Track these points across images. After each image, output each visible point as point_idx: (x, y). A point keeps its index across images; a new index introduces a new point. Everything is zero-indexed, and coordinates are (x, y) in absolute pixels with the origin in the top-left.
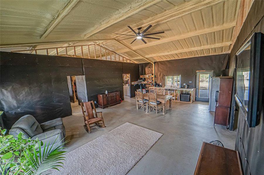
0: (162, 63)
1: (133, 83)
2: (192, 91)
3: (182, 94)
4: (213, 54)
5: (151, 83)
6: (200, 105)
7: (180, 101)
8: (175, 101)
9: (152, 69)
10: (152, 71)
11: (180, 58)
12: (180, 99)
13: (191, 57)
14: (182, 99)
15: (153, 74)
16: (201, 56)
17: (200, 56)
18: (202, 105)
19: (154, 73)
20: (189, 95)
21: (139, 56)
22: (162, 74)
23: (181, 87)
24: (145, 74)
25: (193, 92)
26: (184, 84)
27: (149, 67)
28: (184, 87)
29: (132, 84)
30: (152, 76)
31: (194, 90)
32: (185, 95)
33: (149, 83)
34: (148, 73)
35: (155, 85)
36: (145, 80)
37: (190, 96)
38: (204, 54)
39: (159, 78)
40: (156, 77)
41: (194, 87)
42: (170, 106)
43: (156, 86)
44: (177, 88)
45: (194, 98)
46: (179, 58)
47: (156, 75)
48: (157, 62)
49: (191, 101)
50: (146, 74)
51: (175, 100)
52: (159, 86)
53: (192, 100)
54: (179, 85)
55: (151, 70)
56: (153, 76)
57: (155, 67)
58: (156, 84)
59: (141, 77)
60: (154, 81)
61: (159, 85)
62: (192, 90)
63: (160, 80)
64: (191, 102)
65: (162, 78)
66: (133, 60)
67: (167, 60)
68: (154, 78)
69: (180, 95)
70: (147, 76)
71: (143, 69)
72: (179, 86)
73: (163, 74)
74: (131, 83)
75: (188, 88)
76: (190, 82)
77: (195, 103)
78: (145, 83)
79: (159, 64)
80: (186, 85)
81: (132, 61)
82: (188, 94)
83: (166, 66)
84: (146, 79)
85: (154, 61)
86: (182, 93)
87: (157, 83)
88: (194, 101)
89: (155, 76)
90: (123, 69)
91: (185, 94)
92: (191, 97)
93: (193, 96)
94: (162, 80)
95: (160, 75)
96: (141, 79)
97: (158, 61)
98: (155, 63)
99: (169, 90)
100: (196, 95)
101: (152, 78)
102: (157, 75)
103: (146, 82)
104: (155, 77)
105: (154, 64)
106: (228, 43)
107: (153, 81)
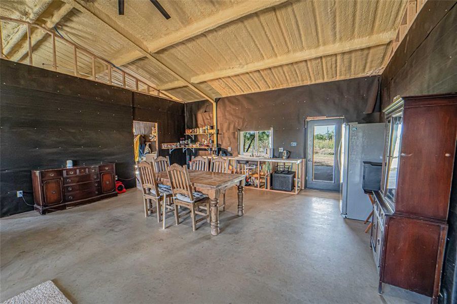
0: (232, 100)
1: (165, 146)
2: (298, 164)
3: (275, 172)
4: (342, 78)
5: (208, 146)
6: (318, 199)
7: (272, 189)
8: (258, 189)
9: (211, 115)
10: (212, 119)
11: (271, 89)
12: (271, 185)
13: (294, 85)
14: (276, 184)
15: (212, 128)
16: (317, 82)
17: (313, 82)
18: (321, 199)
19: (215, 124)
20: (291, 176)
21: (178, 80)
22: (232, 126)
23: (274, 157)
24: (197, 126)
25: (300, 166)
26: (281, 150)
27: (205, 112)
28: (280, 156)
29: (163, 148)
30: (211, 131)
31: (302, 162)
32: (282, 175)
33: (203, 147)
34: (203, 123)
35: (216, 151)
36: (195, 140)
37: (294, 177)
38: (323, 79)
39: (226, 135)
40: (220, 133)
41: (302, 156)
42: (240, 205)
43: (219, 153)
44: (266, 158)
45: (301, 182)
46: (268, 90)
47: (219, 128)
48: (223, 98)
49: (296, 188)
50: (199, 125)
51: (260, 187)
52: (226, 155)
53: (299, 187)
54: (268, 152)
55: (209, 118)
56: (214, 131)
57: (218, 109)
58: (219, 149)
59: (188, 132)
60: (215, 143)
61: (226, 153)
62: (299, 161)
63: (227, 139)
64: (297, 192)
65: (232, 136)
66: (166, 90)
67: (242, 93)
68: (215, 135)
69: (271, 175)
70: (200, 131)
71: (192, 115)
72: (269, 154)
73: (234, 126)
74: (160, 146)
75: (288, 158)
76: (294, 144)
77: (305, 195)
78: (194, 146)
79: (227, 102)
80: (285, 152)
81: (163, 92)
82: (289, 173)
83: (240, 107)
84: (199, 138)
85: (215, 97)
86: (276, 170)
87: (222, 147)
88: (303, 188)
89: (218, 130)
90: (134, 108)
91: (282, 172)
92: (296, 179)
93: (300, 177)
94: (232, 139)
95: (229, 129)
96: (189, 137)
97: (223, 96)
98: (217, 101)
99: (247, 162)
100: (306, 175)
101: (212, 135)
102: (222, 129)
103: (196, 146)
104: (218, 134)
105: (214, 104)
106: (386, 37)
107: (213, 142)
